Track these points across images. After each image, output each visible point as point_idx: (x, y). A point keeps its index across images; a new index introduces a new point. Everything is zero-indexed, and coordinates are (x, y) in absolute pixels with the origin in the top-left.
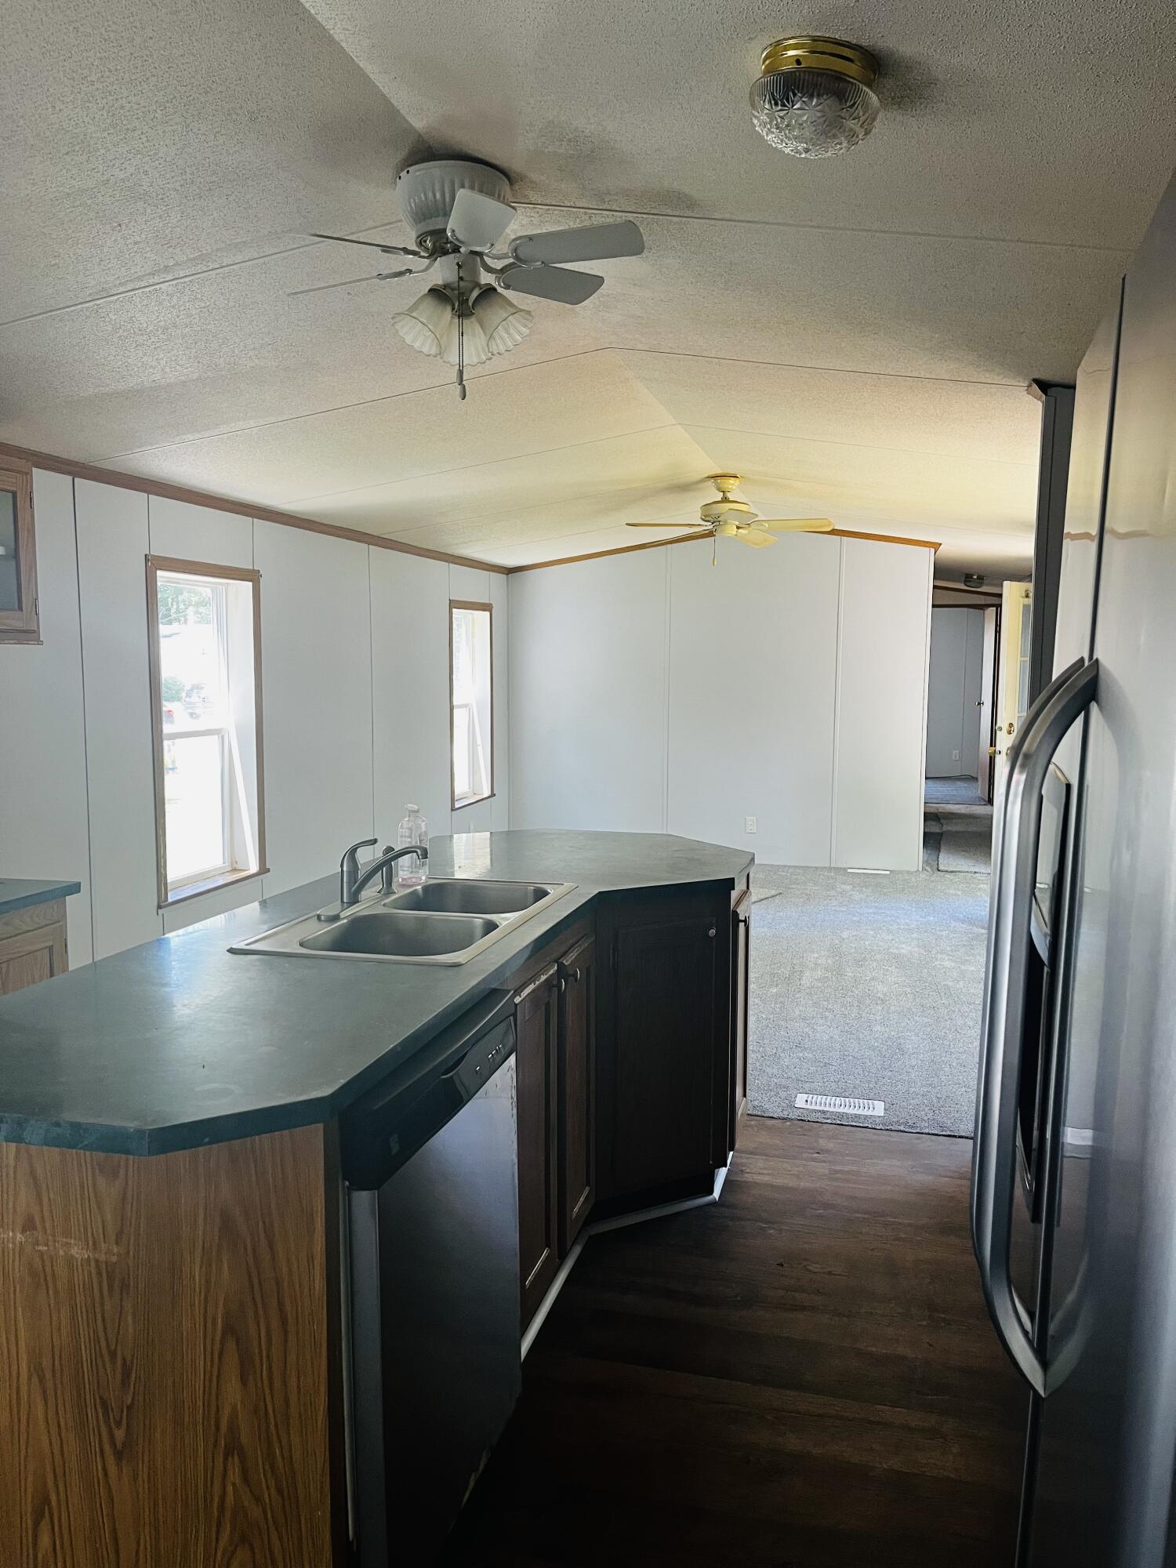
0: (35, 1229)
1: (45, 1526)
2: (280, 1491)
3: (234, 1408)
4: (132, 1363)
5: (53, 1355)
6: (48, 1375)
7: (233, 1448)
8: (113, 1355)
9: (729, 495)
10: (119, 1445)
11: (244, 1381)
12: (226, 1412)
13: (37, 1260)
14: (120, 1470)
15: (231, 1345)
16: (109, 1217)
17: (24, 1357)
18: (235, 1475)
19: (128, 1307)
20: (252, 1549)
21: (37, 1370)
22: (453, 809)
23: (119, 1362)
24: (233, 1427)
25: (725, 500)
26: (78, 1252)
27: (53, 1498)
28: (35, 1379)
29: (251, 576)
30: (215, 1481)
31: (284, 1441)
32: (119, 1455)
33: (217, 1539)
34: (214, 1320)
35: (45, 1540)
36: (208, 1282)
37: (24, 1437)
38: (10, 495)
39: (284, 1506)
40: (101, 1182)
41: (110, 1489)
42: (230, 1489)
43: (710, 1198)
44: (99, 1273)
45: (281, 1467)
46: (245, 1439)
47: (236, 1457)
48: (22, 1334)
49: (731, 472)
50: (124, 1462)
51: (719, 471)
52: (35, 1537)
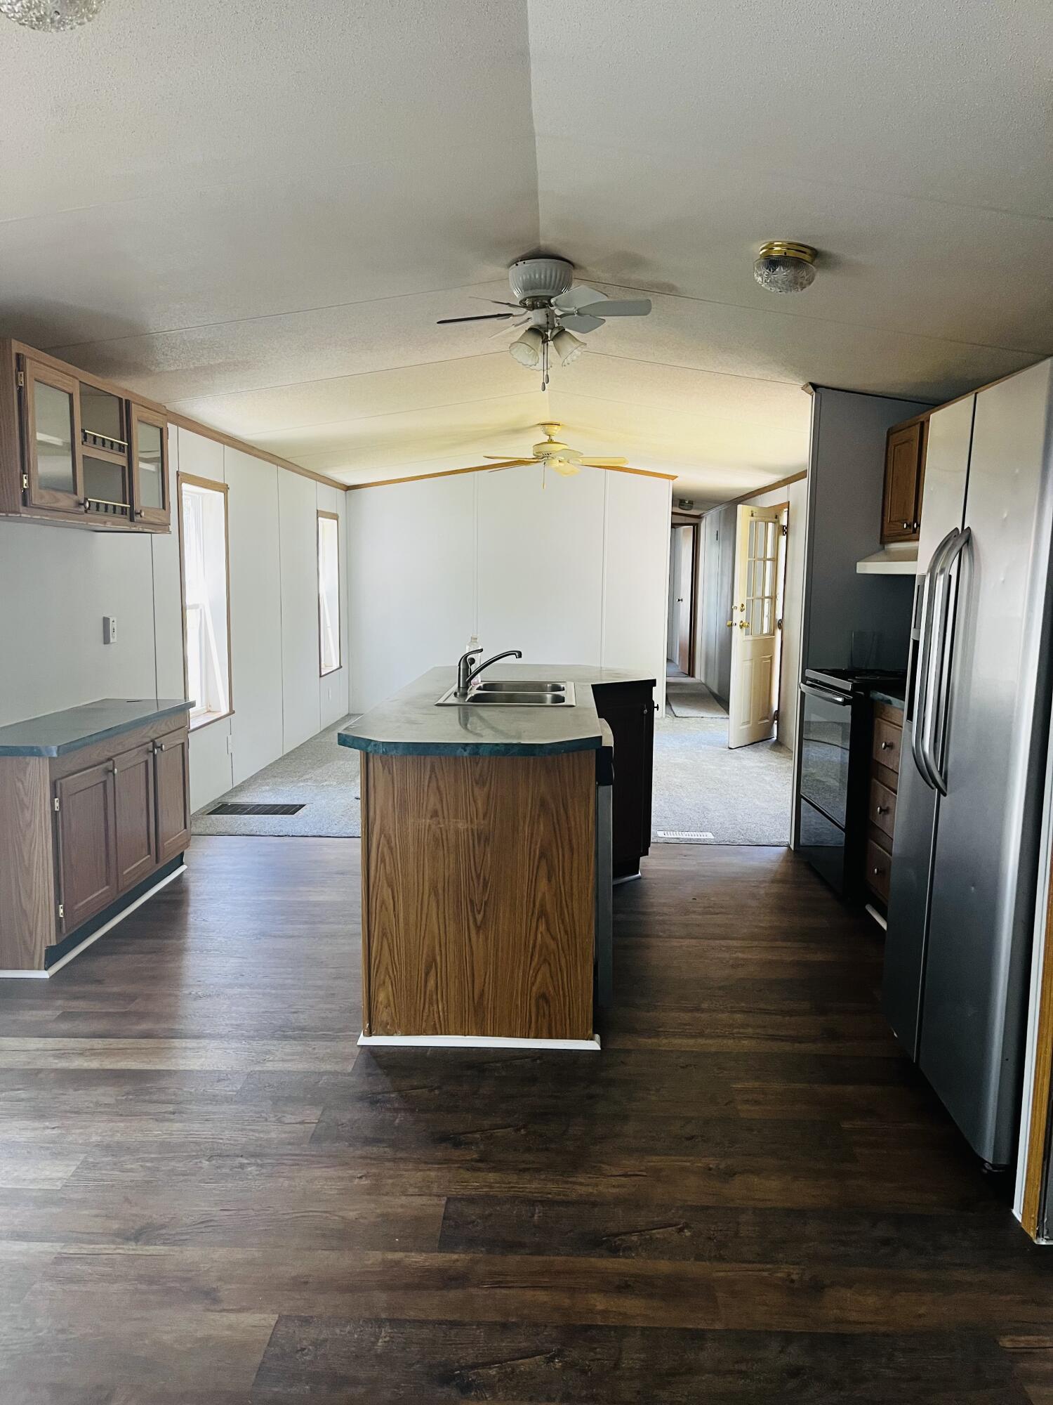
0: (438, 816)
1: (433, 972)
2: (566, 932)
3: (544, 894)
4: (489, 878)
5: (444, 879)
6: (440, 891)
7: (543, 913)
8: (478, 877)
9: (553, 438)
10: (479, 923)
11: (549, 880)
12: (539, 896)
13: (438, 832)
14: (478, 937)
15: (543, 863)
16: (480, 805)
17: (427, 884)
18: (542, 928)
19: (488, 850)
20: (549, 964)
21: (434, 889)
22: (321, 676)
23: (481, 880)
24: (542, 905)
25: (551, 441)
26: (462, 825)
27: (438, 959)
28: (432, 895)
29: (224, 489)
30: (531, 933)
31: (570, 904)
32: (478, 928)
33: (531, 964)
34: (535, 852)
35: (431, 983)
36: (532, 834)
37: (423, 927)
38: (159, 430)
39: (568, 940)
40: (476, 790)
41: (472, 947)
42: (539, 936)
43: (637, 875)
44: (473, 835)
45: (568, 921)
46: (549, 907)
47: (543, 920)
48: (427, 873)
49: (558, 422)
50: (481, 931)
51: (548, 421)
52: (426, 982)
